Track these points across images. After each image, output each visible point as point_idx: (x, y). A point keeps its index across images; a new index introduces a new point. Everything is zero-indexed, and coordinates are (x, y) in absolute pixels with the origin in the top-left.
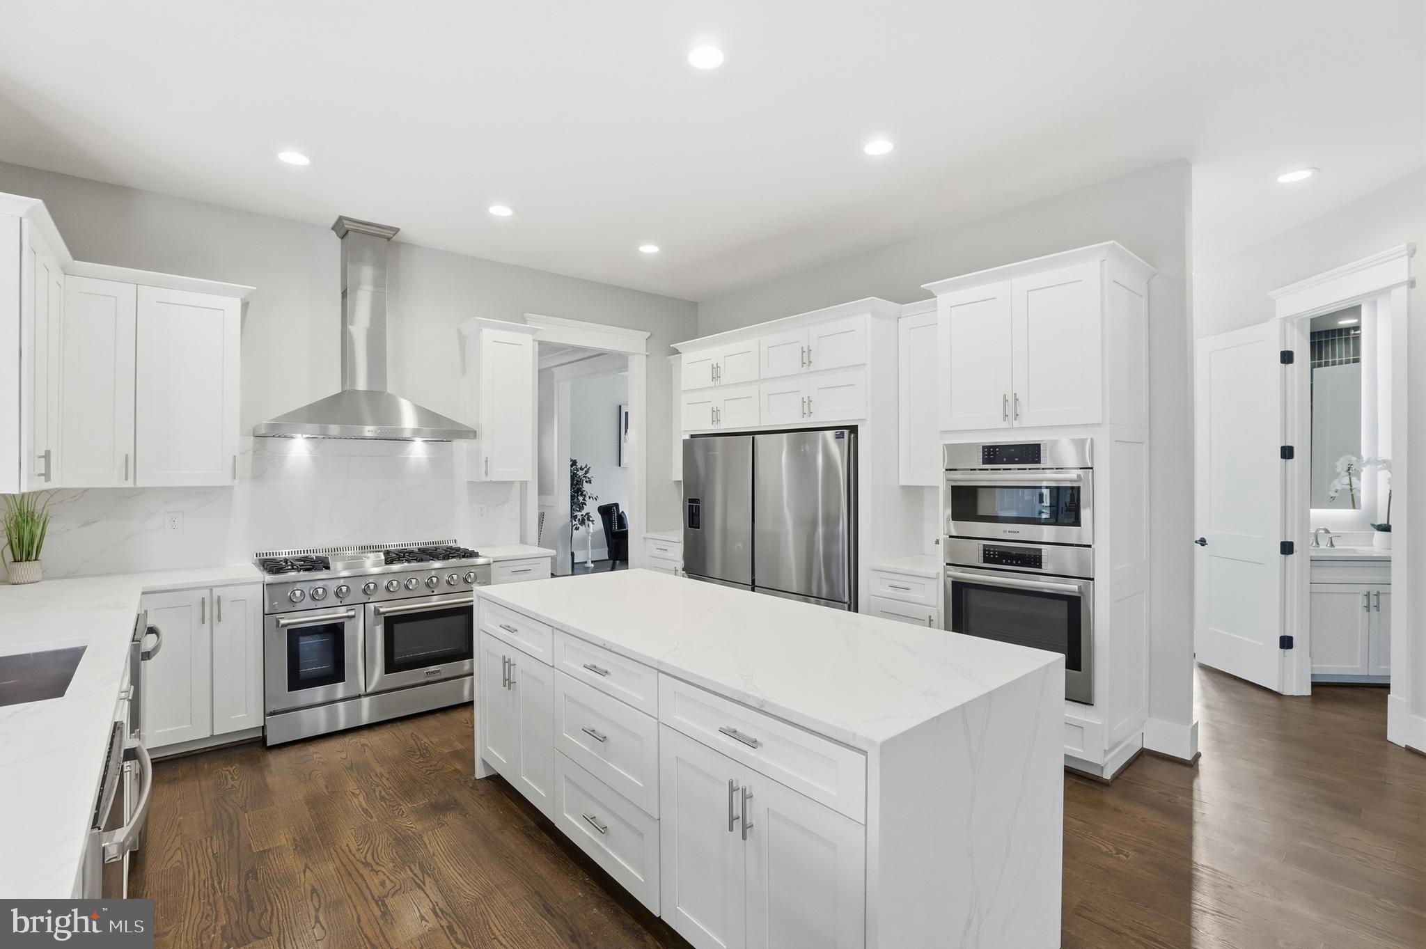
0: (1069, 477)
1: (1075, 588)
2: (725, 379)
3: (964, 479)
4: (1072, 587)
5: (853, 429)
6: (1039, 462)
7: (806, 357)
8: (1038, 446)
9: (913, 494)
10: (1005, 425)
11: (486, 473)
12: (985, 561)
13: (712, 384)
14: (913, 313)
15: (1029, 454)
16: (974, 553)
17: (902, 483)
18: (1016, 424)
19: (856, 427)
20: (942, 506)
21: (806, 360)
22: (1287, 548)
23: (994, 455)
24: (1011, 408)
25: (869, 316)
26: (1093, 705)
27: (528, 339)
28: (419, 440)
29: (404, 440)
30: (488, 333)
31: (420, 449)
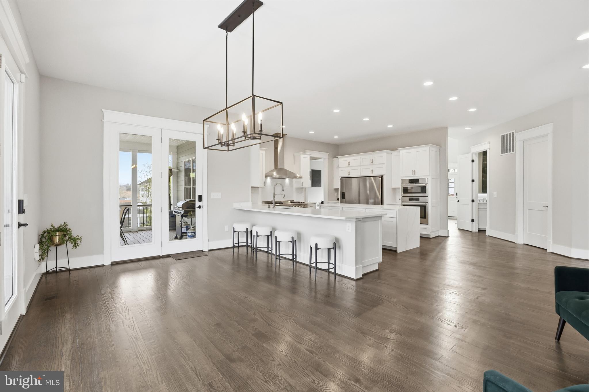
0: (423, 185)
1: (425, 204)
2: (351, 165)
3: (405, 186)
4: (424, 204)
5: (382, 176)
6: (419, 182)
7: (372, 161)
8: (419, 179)
9: (394, 189)
10: (413, 176)
11: (302, 186)
12: (409, 201)
13: (348, 166)
14: (394, 153)
15: (417, 181)
16: (407, 199)
17: (392, 187)
18: (415, 175)
19: (383, 176)
20: (401, 190)
21: (372, 162)
22: (473, 201)
23: (411, 181)
24: (414, 172)
25: (386, 153)
26: (428, 224)
27: (309, 157)
28: (287, 179)
29: (285, 179)
30: (302, 156)
31: (287, 181)
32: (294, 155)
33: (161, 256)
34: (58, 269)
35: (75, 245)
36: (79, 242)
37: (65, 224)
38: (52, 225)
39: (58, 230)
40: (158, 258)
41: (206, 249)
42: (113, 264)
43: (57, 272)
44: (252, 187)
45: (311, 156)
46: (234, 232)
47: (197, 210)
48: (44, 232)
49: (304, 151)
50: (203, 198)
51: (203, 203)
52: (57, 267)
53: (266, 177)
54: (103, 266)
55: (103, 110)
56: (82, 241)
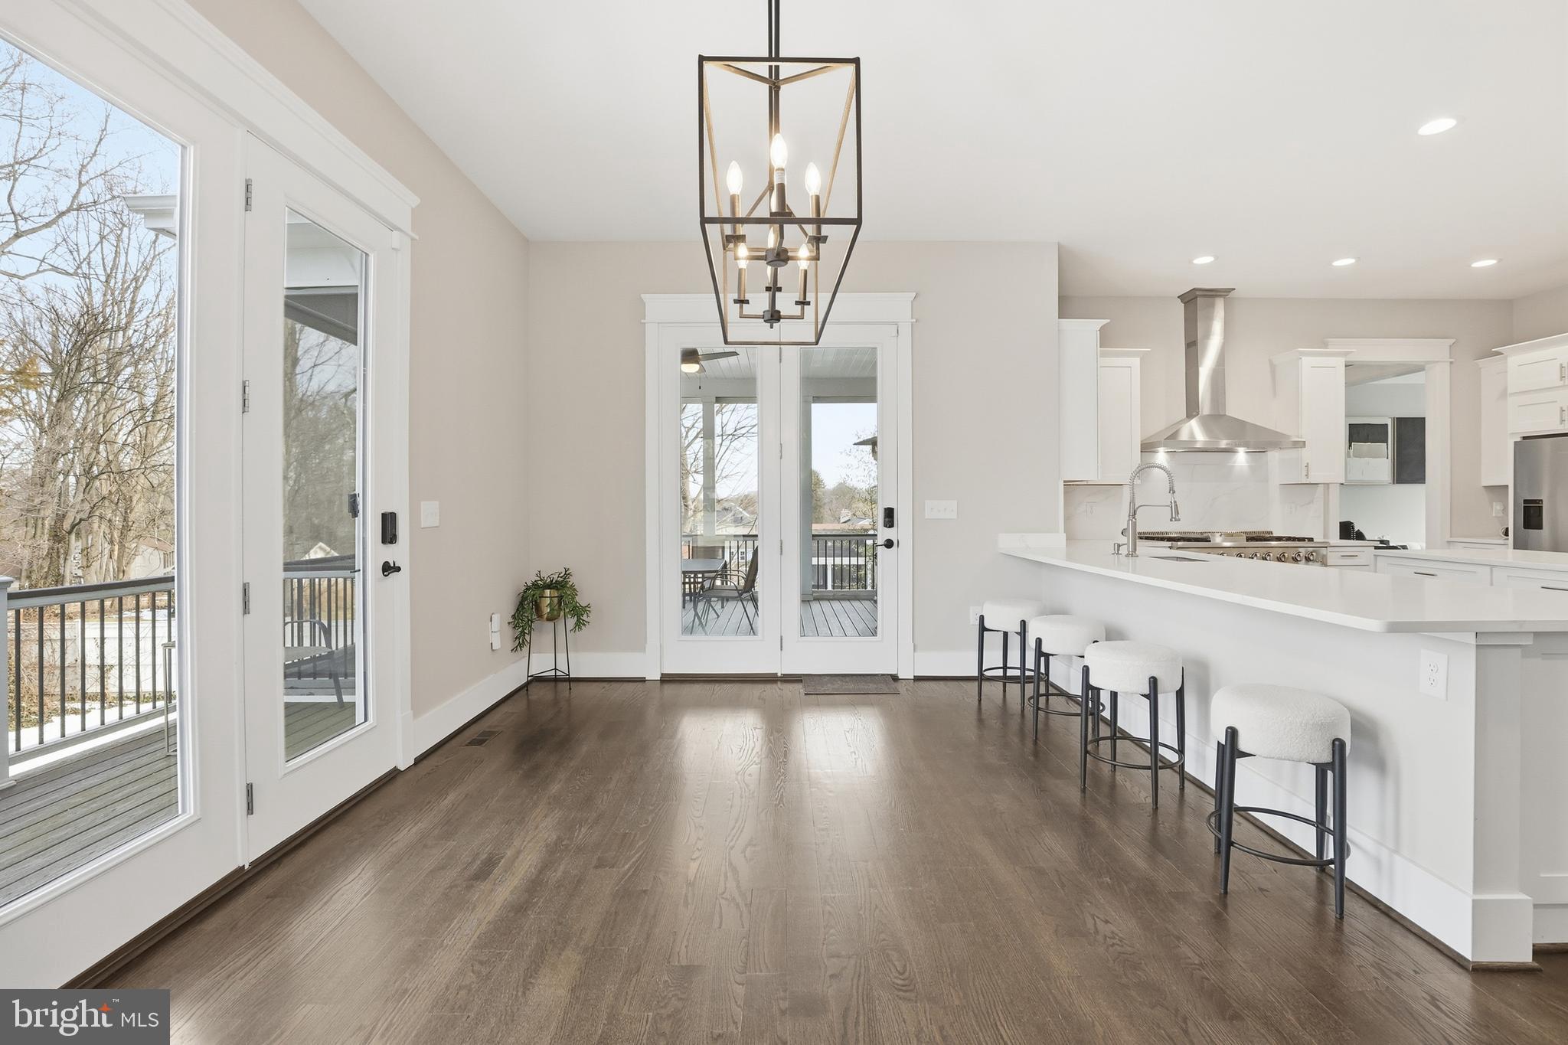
11: (1309, 476)
13: (1560, 383)
27: (1340, 362)
28: (1241, 451)
29: (1229, 451)
30: (1307, 362)
31: (1241, 457)
32: (1271, 362)
33: (779, 675)
34: (558, 673)
35: (580, 624)
36: (585, 617)
37: (567, 574)
38: (539, 575)
39: (549, 586)
40: (770, 679)
41: (906, 674)
42: (667, 679)
43: (556, 680)
44: (1068, 484)
45: (1352, 358)
46: (983, 629)
47: (881, 551)
48: (528, 588)
49: (1320, 342)
50: (898, 516)
51: (901, 532)
52: (555, 669)
53: (1147, 448)
54: (643, 680)
55: (643, 296)
56: (590, 615)
